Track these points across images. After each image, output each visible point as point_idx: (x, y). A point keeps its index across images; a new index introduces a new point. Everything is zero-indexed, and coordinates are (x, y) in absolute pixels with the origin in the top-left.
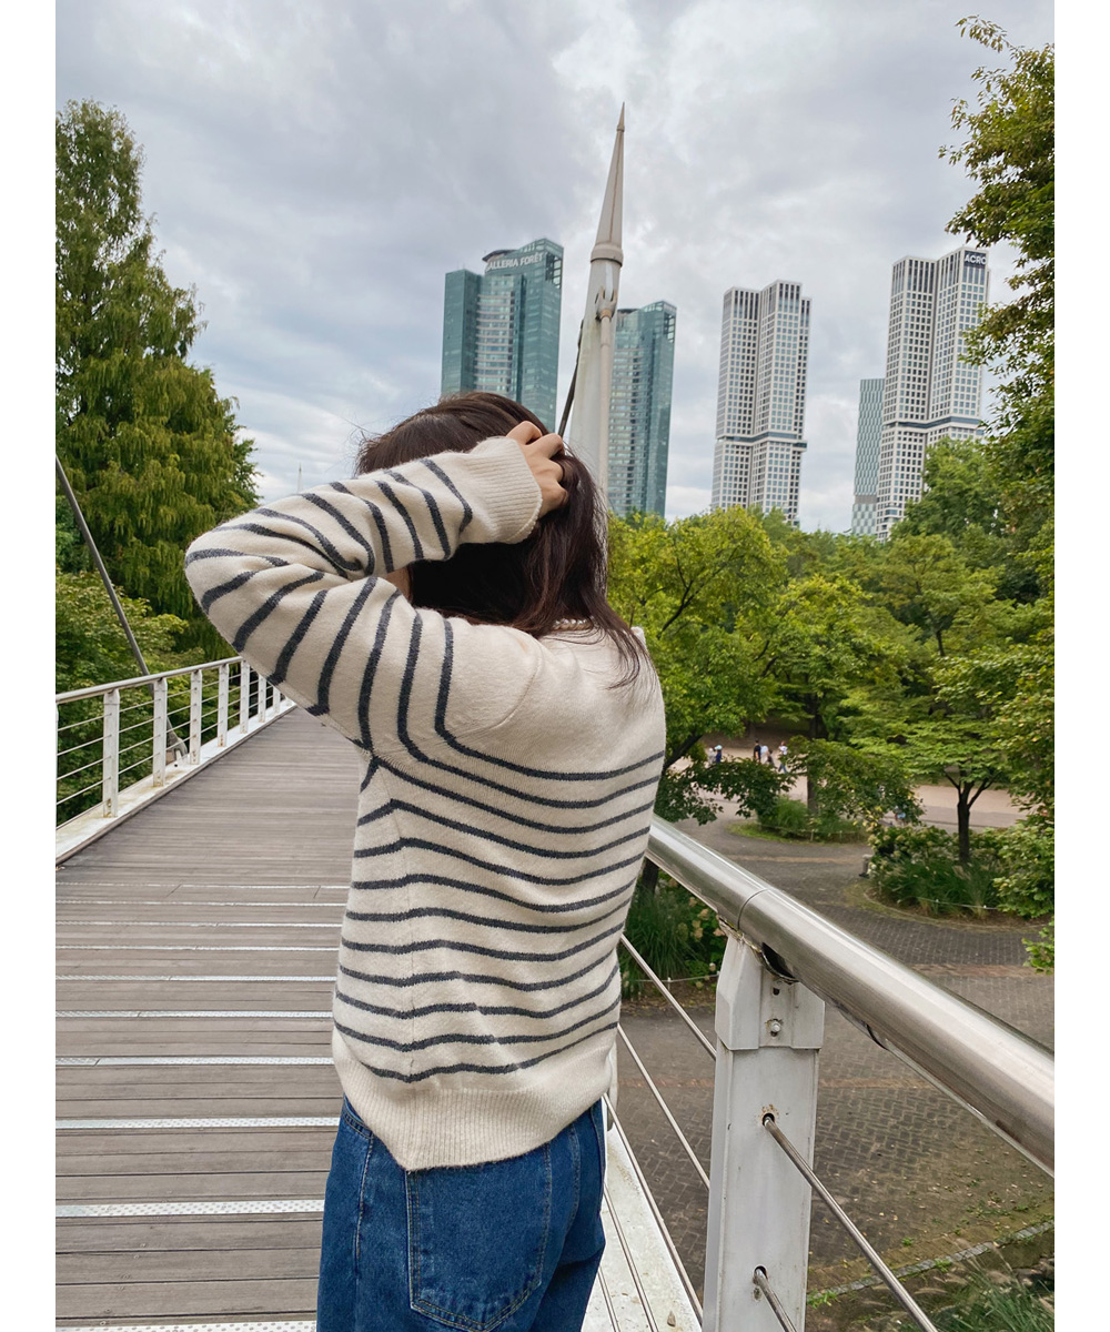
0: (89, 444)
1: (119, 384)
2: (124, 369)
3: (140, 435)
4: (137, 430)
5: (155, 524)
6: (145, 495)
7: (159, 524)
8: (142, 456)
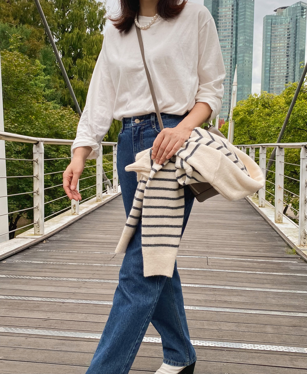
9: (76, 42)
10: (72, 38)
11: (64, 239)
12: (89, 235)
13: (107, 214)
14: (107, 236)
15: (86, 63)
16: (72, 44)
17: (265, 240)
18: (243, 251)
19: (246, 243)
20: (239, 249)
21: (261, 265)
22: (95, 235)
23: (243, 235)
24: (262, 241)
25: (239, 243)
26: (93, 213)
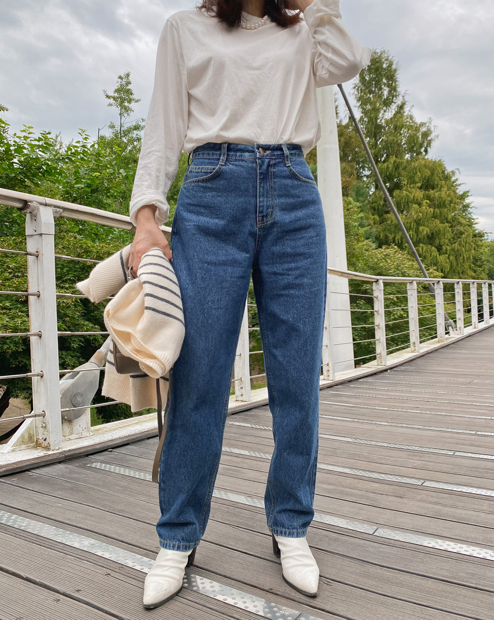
2: (396, 165)
4: (404, 192)
5: (418, 236)
6: (411, 223)
7: (420, 236)
8: (408, 205)
9: (392, 172)
10: (388, 167)
15: (407, 194)
16: (388, 174)
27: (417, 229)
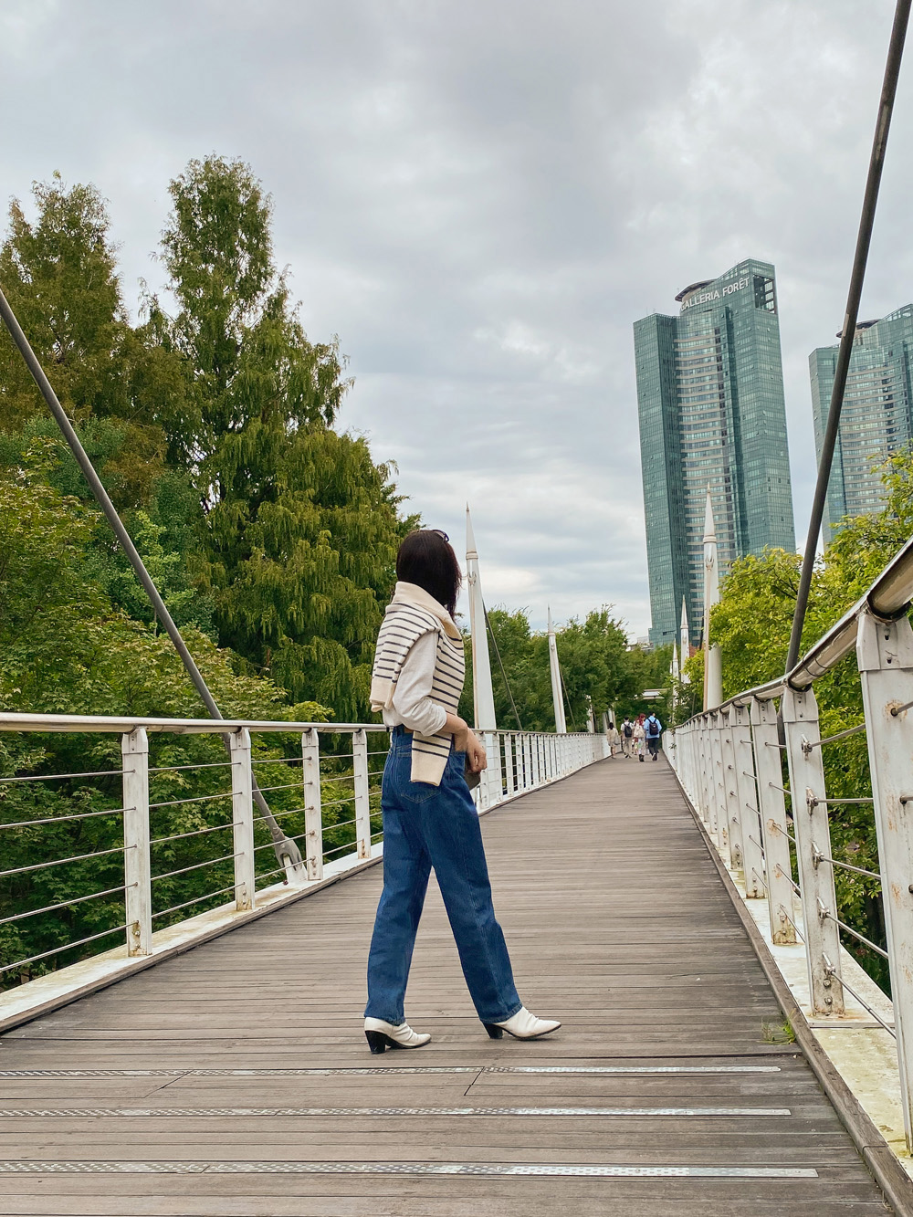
0: (228, 533)
1: (258, 460)
2: (263, 440)
3: (285, 512)
4: (281, 507)
5: (308, 616)
6: (294, 582)
7: (314, 618)
8: (289, 538)
11: (55, 1034)
12: (144, 1019)
13: (249, 947)
14: (203, 1017)
17: (715, 1003)
18: (623, 1041)
19: (649, 1013)
20: (611, 1036)
21: (651, 1084)
22: (160, 1018)
23: (651, 990)
24: (703, 1006)
25: (623, 1018)
26: (205, 948)
27: (307, 599)
